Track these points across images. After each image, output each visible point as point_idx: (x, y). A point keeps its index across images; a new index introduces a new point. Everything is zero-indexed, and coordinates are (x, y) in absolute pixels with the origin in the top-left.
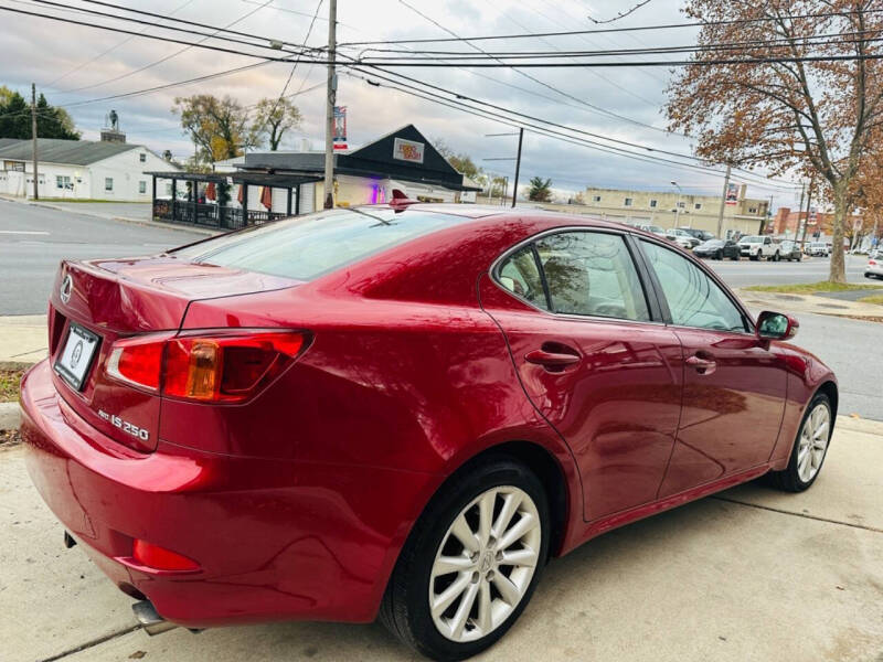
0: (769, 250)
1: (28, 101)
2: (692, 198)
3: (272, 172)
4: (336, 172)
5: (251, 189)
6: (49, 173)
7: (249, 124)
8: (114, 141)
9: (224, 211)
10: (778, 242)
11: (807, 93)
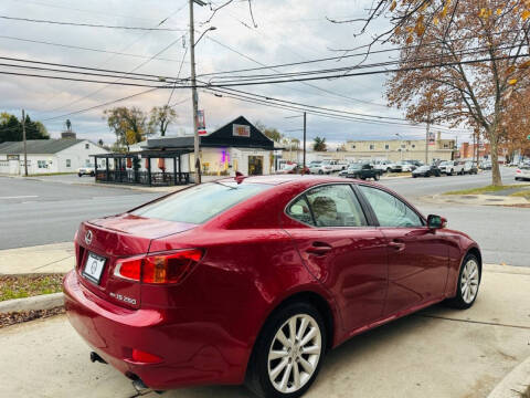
0: (458, 169)
1: (20, 119)
2: (409, 142)
3: (164, 149)
4: (200, 146)
5: (152, 160)
6: (34, 159)
7: (148, 121)
8: (69, 138)
9: (137, 174)
10: (463, 163)
11: (465, 80)
